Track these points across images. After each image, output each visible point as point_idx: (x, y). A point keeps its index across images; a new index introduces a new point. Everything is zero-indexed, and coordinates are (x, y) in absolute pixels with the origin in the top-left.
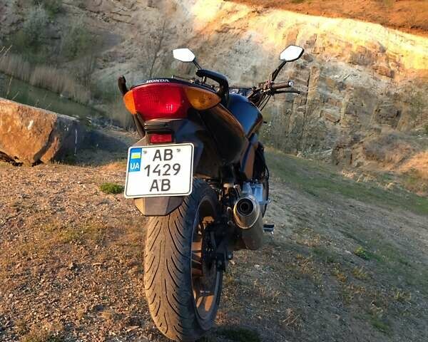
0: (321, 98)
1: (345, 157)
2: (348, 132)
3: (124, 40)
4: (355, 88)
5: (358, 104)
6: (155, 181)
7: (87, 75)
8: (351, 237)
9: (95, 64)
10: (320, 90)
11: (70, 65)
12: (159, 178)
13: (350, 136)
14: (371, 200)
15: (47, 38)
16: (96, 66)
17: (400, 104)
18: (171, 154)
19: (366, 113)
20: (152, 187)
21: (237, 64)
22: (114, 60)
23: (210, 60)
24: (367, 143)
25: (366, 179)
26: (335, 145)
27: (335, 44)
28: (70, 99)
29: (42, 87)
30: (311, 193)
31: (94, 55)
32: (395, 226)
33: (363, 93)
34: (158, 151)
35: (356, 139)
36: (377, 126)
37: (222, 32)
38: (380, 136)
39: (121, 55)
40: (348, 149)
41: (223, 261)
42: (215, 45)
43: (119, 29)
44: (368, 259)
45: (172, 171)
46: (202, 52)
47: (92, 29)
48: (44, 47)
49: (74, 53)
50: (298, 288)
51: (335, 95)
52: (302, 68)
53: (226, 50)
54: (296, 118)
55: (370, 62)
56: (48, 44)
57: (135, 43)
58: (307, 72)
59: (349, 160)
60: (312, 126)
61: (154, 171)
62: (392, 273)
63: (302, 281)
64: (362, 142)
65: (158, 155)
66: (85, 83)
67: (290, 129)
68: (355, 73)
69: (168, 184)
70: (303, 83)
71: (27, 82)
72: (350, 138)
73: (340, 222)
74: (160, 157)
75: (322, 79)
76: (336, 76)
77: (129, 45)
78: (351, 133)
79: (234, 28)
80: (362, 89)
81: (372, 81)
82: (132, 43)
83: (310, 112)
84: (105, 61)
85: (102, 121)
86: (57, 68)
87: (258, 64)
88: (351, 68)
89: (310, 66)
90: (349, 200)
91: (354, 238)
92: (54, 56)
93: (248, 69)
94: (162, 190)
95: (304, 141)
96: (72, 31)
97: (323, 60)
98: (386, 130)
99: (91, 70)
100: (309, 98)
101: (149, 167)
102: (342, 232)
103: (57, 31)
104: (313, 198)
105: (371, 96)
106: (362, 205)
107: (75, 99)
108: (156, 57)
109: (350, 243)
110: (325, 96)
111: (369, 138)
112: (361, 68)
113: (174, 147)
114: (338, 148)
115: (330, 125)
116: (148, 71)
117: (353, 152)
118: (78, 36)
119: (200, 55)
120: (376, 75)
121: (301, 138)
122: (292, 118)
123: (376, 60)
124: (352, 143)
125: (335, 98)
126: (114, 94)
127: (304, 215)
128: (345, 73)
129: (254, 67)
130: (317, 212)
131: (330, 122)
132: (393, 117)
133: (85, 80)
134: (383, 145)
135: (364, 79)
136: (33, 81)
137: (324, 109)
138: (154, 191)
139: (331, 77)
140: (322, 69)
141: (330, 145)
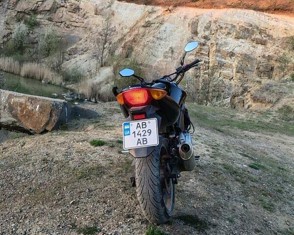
0: (218, 64)
1: (239, 102)
2: (240, 85)
3: (81, 39)
4: (241, 55)
5: (244, 66)
6: (139, 140)
7: (59, 65)
8: (247, 156)
9: (63, 57)
10: (218, 58)
11: (46, 60)
12: (141, 138)
13: (241, 88)
14: (259, 130)
15: (29, 43)
16: (64, 59)
17: (272, 62)
18: (145, 125)
19: (250, 70)
20: (138, 143)
21: (160, 47)
22: (76, 54)
23: (141, 46)
24: (253, 92)
25: (254, 117)
26: (232, 95)
27: (224, 26)
28: (49, 83)
29: (29, 77)
30: (219, 130)
31: (62, 51)
32: (275, 146)
33: (247, 58)
34: (138, 124)
35: (245, 90)
36: (258, 79)
37: (147, 26)
38: (261, 86)
39: (80, 49)
40: (241, 97)
41: (176, 178)
42: (143, 36)
43: (77, 32)
44: (258, 169)
45: (147, 134)
46: (135, 41)
47: (58, 34)
48: (27, 50)
49: (48, 52)
50: (217, 190)
51: (228, 61)
52: (204, 45)
53: (151, 38)
54: (203, 79)
55: (249, 36)
56: (30, 47)
57: (89, 40)
58: (207, 47)
59: (242, 104)
60: (215, 83)
61: (138, 135)
62: (273, 176)
63: (219, 186)
64: (250, 91)
65: (138, 126)
66: (58, 71)
67: (200, 87)
68: (240, 44)
69: (146, 141)
70: (205, 55)
71: (19, 75)
72: (241, 89)
73: (239, 148)
74: (140, 127)
75: (218, 51)
76: (227, 48)
77: (85, 42)
78: (241, 86)
79: (155, 23)
80: (246, 55)
81: (252, 49)
82: (86, 41)
83: (212, 74)
84: (70, 54)
85: (72, 96)
86: (38, 63)
87: (174, 46)
88: (237, 42)
89: (209, 43)
90: (244, 132)
91: (249, 157)
92: (35, 55)
93: (167, 50)
94: (143, 144)
95: (210, 94)
96: (45, 37)
97: (217, 38)
98: (265, 81)
99: (61, 62)
100: (211, 65)
101: (134, 132)
102: (241, 154)
103: (35, 38)
104: (221, 133)
105: (252, 59)
106: (253, 134)
107: (53, 83)
108: (104, 48)
109: (246, 160)
110: (222, 62)
111: (254, 88)
112: (243, 41)
113: (147, 121)
114: (234, 96)
115: (227, 81)
116: (100, 58)
117: (244, 98)
118: (49, 40)
119: (134, 43)
120: (254, 44)
121: (208, 92)
122: (201, 80)
123: (253, 34)
124: (243, 93)
125: (228, 63)
126: (78, 77)
127: (216, 146)
128: (233, 45)
129: (171, 48)
130: (224, 143)
131: (226, 80)
132: (269, 72)
133: (57, 69)
134: (263, 92)
135: (247, 48)
136: (23, 73)
137: (221, 71)
138: (139, 145)
139: (224, 49)
140: (217, 44)
141: (228, 95)
